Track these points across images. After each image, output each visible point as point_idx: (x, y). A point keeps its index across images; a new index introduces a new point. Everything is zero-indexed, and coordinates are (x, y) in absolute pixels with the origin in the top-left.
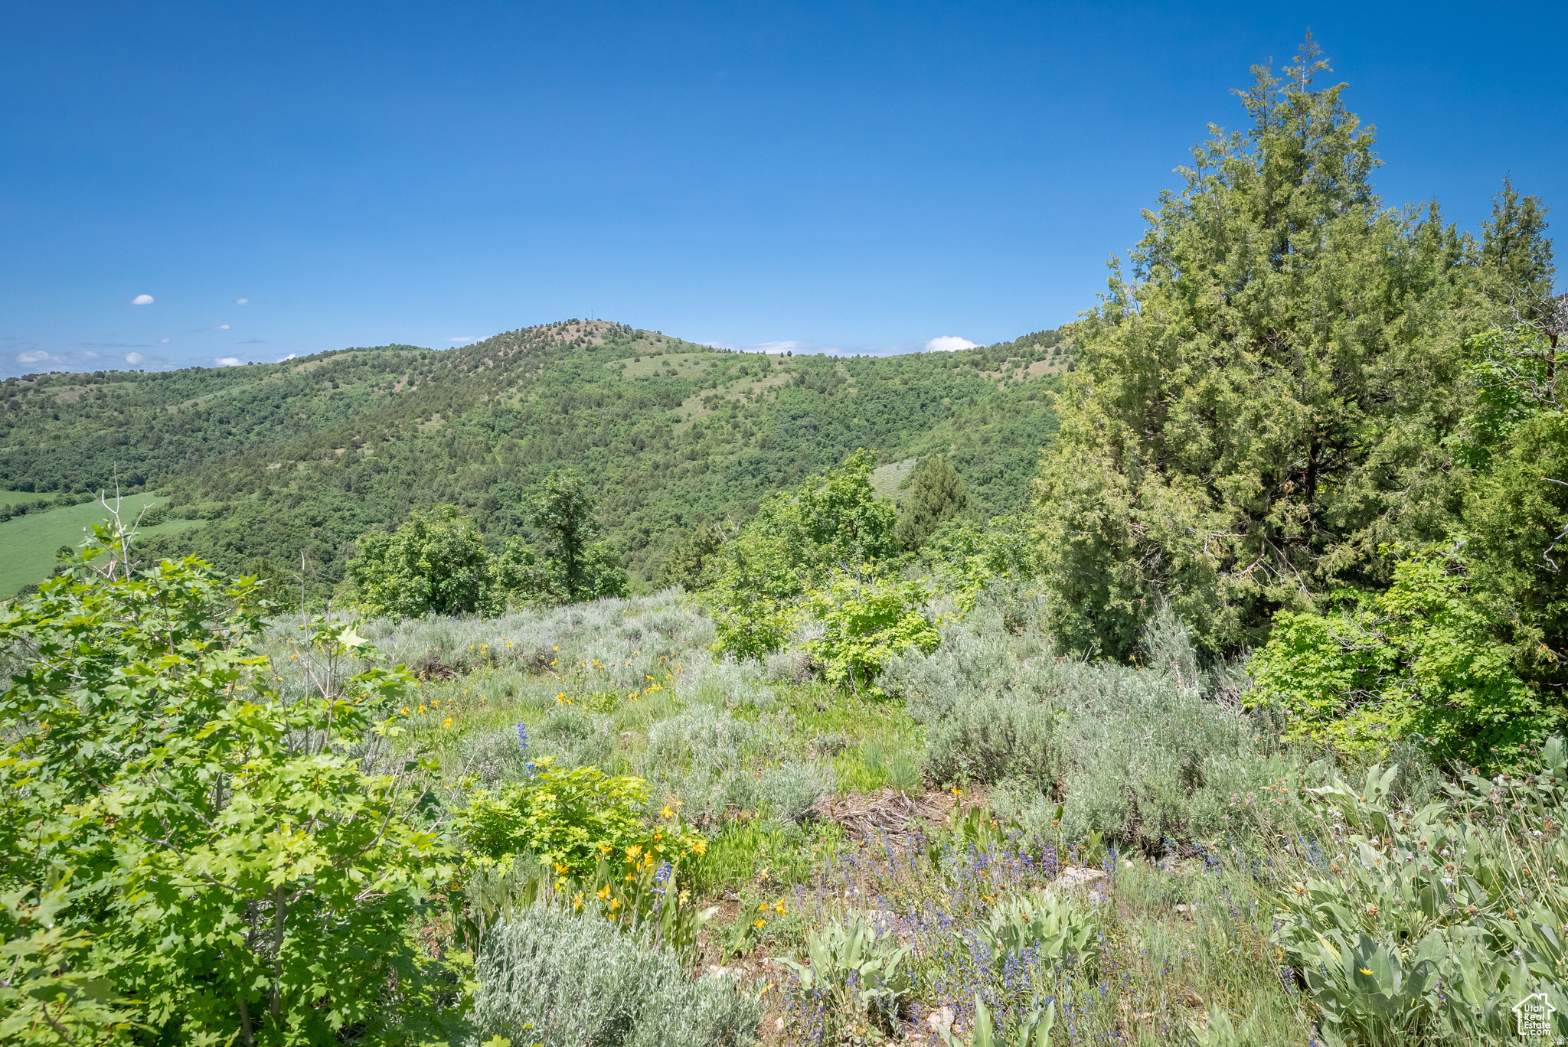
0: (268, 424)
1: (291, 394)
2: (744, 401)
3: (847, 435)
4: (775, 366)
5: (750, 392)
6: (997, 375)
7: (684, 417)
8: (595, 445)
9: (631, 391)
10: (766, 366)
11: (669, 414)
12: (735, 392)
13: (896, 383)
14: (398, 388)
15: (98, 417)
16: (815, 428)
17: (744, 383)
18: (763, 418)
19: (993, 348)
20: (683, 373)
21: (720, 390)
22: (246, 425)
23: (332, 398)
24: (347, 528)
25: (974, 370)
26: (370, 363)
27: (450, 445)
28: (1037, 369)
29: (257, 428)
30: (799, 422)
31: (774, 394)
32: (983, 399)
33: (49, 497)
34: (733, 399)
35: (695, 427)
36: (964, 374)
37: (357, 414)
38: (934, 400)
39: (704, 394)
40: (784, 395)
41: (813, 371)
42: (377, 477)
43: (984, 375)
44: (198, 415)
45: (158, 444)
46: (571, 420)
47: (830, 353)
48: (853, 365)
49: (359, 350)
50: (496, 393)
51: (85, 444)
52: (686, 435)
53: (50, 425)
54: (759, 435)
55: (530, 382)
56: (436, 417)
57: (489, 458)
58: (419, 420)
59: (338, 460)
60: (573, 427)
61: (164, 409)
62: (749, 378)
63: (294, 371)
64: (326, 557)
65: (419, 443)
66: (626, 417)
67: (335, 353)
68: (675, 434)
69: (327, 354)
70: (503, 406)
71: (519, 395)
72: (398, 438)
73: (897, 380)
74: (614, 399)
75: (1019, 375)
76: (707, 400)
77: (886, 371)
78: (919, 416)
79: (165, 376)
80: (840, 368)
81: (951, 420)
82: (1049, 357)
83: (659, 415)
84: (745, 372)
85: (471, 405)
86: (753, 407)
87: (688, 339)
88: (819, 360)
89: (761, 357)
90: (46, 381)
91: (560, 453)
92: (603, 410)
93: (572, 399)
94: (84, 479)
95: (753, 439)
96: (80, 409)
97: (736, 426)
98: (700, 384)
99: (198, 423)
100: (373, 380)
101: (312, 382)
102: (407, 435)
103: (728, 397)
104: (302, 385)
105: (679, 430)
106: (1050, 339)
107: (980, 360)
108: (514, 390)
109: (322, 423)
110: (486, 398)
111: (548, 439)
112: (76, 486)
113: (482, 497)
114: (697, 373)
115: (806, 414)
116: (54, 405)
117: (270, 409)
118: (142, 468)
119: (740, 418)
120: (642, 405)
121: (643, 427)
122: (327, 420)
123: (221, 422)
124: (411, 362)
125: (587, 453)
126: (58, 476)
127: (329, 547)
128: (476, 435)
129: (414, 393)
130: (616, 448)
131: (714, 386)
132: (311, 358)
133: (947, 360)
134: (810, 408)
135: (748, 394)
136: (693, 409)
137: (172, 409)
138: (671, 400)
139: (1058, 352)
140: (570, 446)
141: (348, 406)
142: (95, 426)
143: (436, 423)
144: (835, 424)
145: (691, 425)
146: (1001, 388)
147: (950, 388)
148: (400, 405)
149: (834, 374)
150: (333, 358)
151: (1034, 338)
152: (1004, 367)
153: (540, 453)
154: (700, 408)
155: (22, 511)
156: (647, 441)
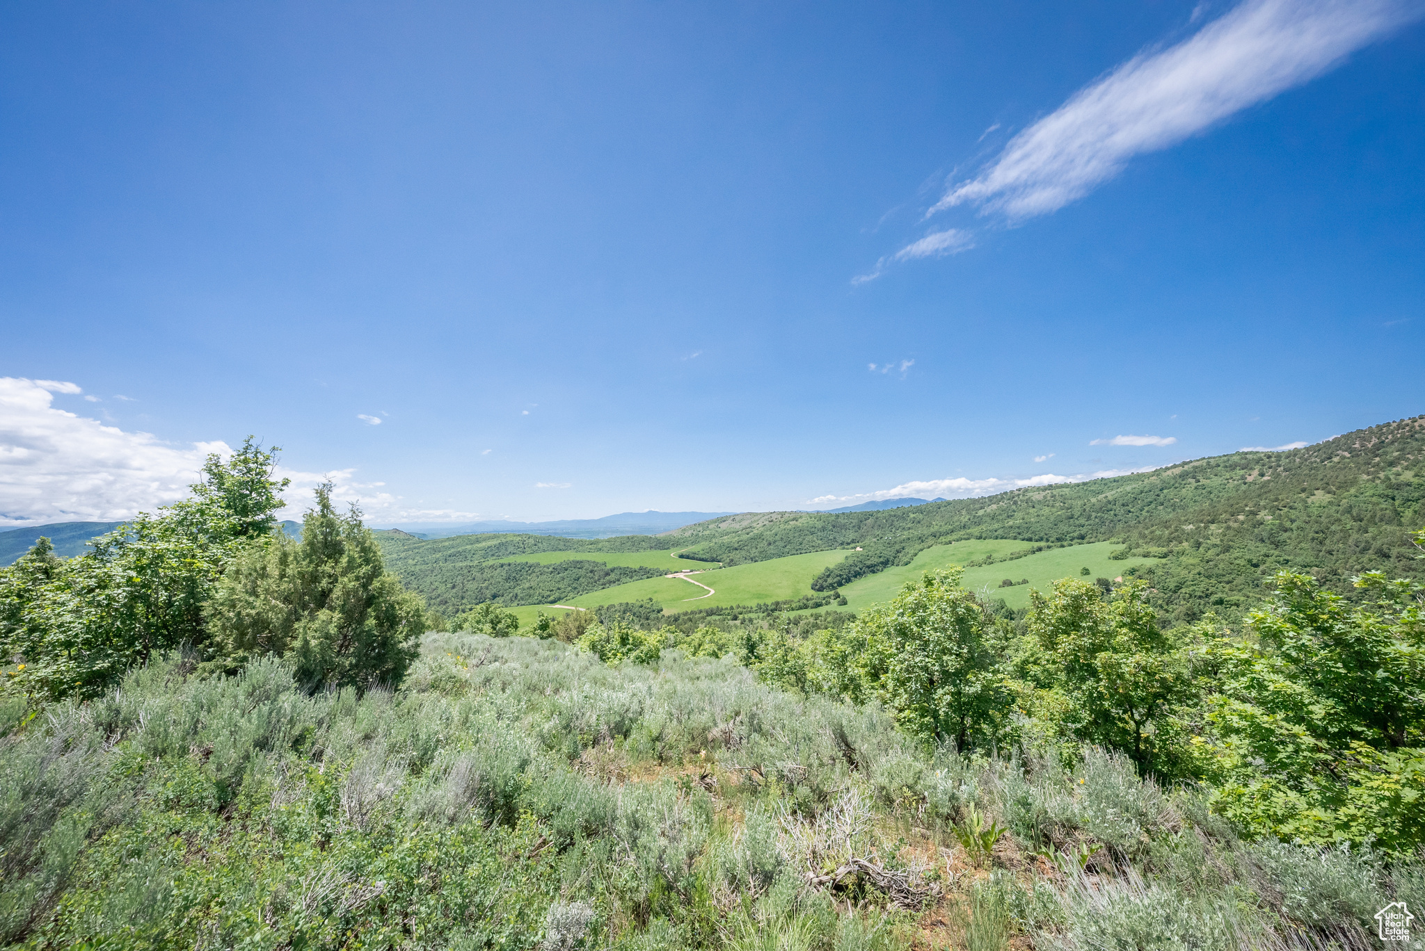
0: (1153, 506)
15: (1053, 506)
22: (1139, 506)
23: (1196, 488)
26: (1222, 465)
29: (1146, 509)
33: (1042, 544)
44: (1109, 502)
45: (1089, 518)
49: (1209, 458)
51: (1052, 519)
53: (1032, 510)
61: (1089, 500)
67: (1191, 462)
69: (1185, 463)
79: (1084, 484)
90: (1026, 490)
94: (1055, 536)
96: (1044, 502)
99: (1110, 506)
101: (1180, 480)
109: (1192, 503)
112: (1051, 539)
116: (1032, 501)
117: (1154, 497)
118: (1083, 531)
123: (1123, 505)
124: (1258, 461)
126: (1042, 534)
132: (1175, 466)
137: (1093, 500)
142: (1054, 510)
150: (1192, 464)
155: (1040, 549)
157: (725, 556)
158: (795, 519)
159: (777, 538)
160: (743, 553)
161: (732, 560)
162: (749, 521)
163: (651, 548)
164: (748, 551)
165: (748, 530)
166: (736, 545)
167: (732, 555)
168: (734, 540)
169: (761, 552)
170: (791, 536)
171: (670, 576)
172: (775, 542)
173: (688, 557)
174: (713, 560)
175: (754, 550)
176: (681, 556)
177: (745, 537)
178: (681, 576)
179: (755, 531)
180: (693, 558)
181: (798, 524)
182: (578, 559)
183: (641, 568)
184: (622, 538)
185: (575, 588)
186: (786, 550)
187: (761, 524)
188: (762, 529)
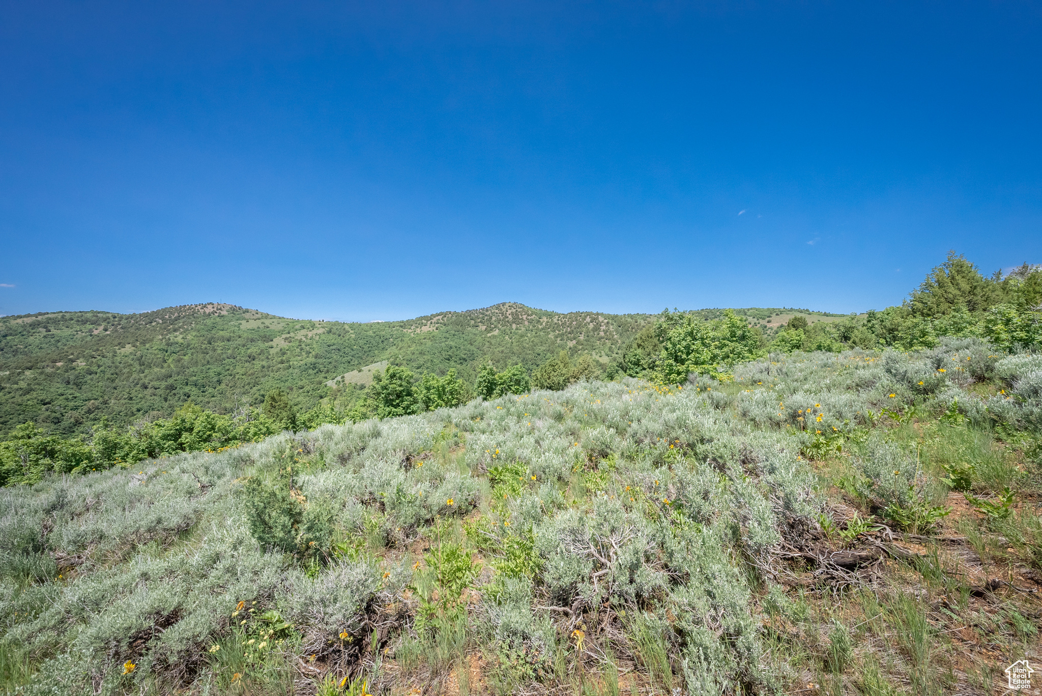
1: (11, 335)
2: (304, 339)
3: (353, 353)
4: (317, 325)
5: (307, 335)
6: (410, 331)
7: (275, 346)
8: (228, 358)
9: (246, 335)
10: (314, 326)
11: (267, 344)
12: (300, 335)
13: (371, 333)
14: (96, 332)
16: (339, 350)
17: (304, 332)
18: (314, 346)
19: (407, 321)
20: (272, 327)
21: (292, 335)
24: (72, 404)
25: (401, 329)
27: (139, 359)
28: (425, 329)
30: (331, 347)
31: (318, 337)
32: (406, 339)
34: (299, 338)
35: (281, 350)
36: (398, 330)
37: (65, 345)
38: (386, 339)
39: (284, 336)
40: (323, 337)
41: (335, 328)
42: (90, 377)
43: (405, 330)
46: (213, 347)
47: (341, 321)
48: (352, 326)
50: (167, 335)
52: (277, 353)
54: (313, 353)
55: (187, 330)
56: (127, 346)
57: (165, 365)
58: (117, 348)
59: (59, 368)
60: (215, 350)
62: (305, 330)
63: (13, 322)
64: (56, 421)
65: (118, 359)
66: (244, 346)
68: (271, 353)
70: (172, 341)
71: (181, 336)
72: (103, 357)
73: (371, 332)
74: (237, 338)
75: (418, 330)
76: (286, 339)
77: (366, 328)
78: (381, 345)
80: (347, 327)
81: (395, 347)
82: (428, 324)
83: (262, 345)
84: (303, 327)
85: (152, 340)
86: (309, 341)
87: (271, 313)
88: (337, 323)
89: (310, 322)
91: (208, 362)
92: (230, 343)
93: (213, 338)
95: (311, 355)
97: (302, 349)
98: (281, 332)
100: (78, 328)
102: (110, 355)
103: (296, 338)
104: (20, 329)
105: (272, 351)
106: (428, 318)
107: (403, 325)
108: (178, 333)
110: (161, 337)
111: (201, 356)
113: (164, 384)
114: (280, 327)
115: (334, 344)
119: (303, 346)
120: (252, 340)
121: (253, 350)
122: (41, 348)
125: (226, 362)
127: (58, 415)
128: (155, 355)
129: (108, 335)
130: (240, 360)
131: (289, 333)
133: (390, 325)
134: (336, 342)
135: (306, 336)
136: (279, 342)
138: (268, 338)
139: (431, 323)
140: (214, 359)
141: (59, 341)
143: (129, 349)
144: (347, 348)
145: (278, 349)
146: (412, 335)
147: (392, 335)
148: (99, 340)
149: (344, 329)
151: (422, 318)
152: (413, 328)
153: (197, 362)
154: (283, 342)
156: (256, 356)
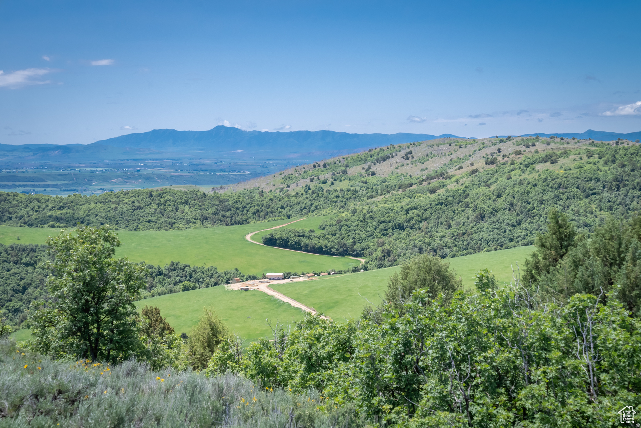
157: (372, 243)
158: (551, 159)
159: (501, 203)
160: (416, 236)
161: (388, 253)
162: (446, 160)
163: (204, 219)
164: (429, 232)
165: (435, 183)
166: (402, 218)
167: (389, 242)
168: (397, 206)
169: (456, 237)
170: (534, 197)
171: (236, 286)
172: (494, 211)
173: (285, 244)
174: (344, 252)
175: (442, 230)
176: (270, 242)
177: (424, 199)
178: (262, 286)
179: (452, 186)
180: (297, 247)
181: (557, 170)
182: (25, 242)
183: (173, 267)
184: (136, 194)
185: (16, 311)
186: (519, 232)
187: (467, 169)
188: (467, 181)
